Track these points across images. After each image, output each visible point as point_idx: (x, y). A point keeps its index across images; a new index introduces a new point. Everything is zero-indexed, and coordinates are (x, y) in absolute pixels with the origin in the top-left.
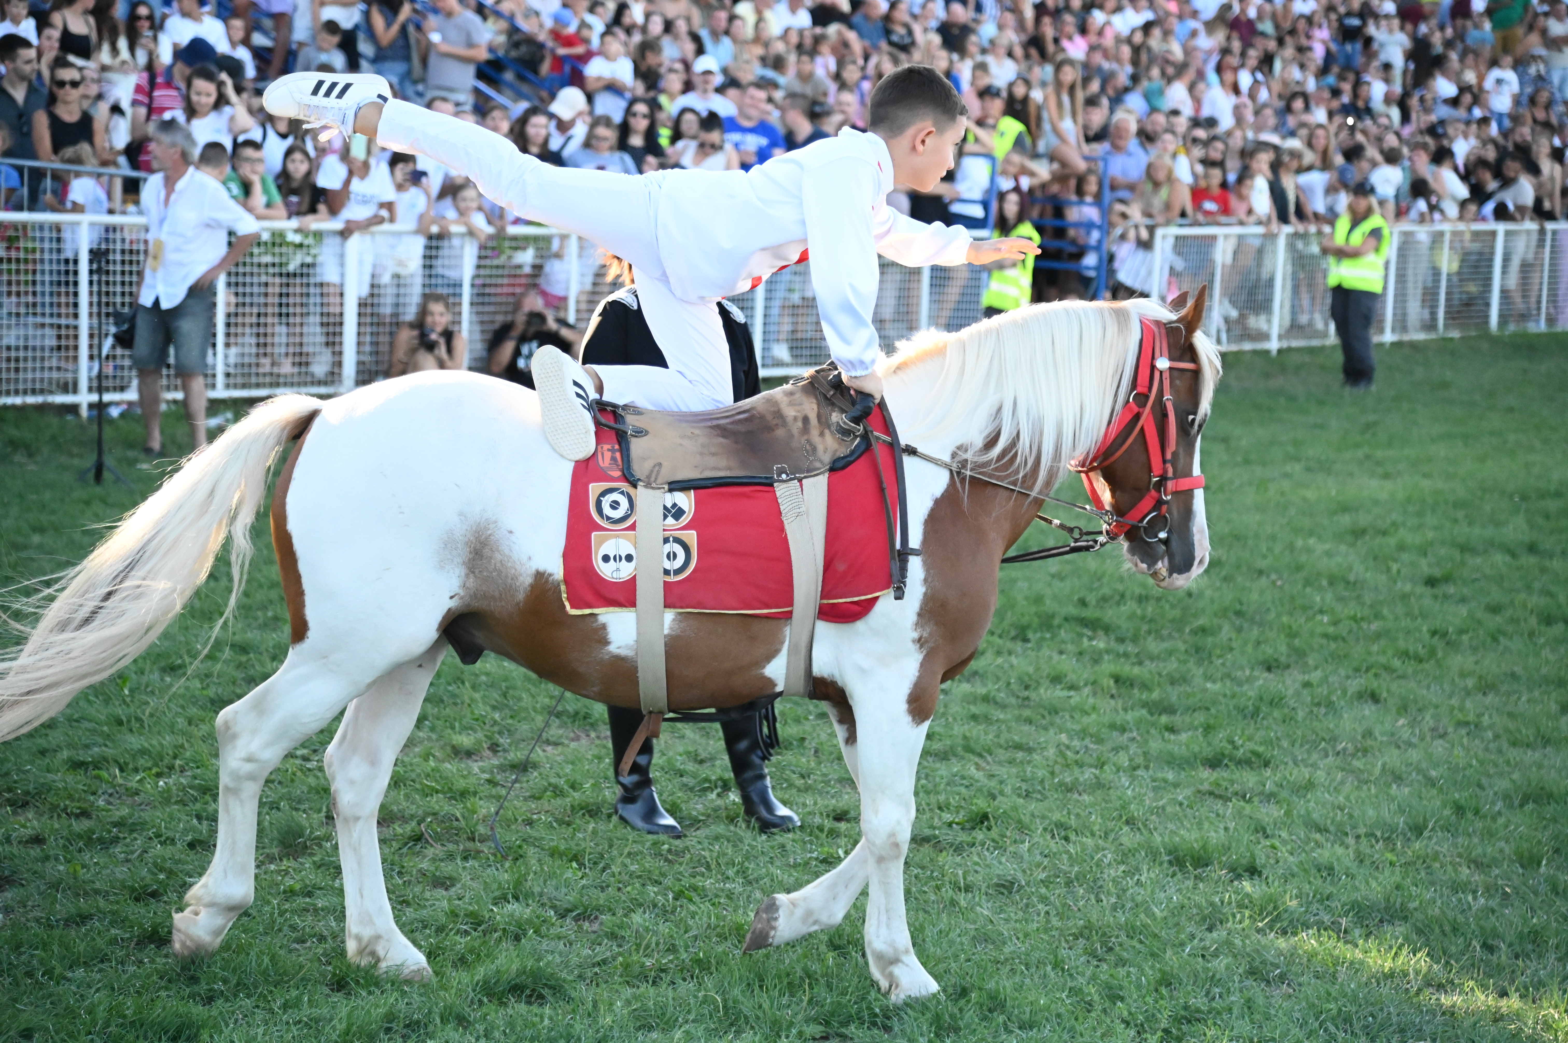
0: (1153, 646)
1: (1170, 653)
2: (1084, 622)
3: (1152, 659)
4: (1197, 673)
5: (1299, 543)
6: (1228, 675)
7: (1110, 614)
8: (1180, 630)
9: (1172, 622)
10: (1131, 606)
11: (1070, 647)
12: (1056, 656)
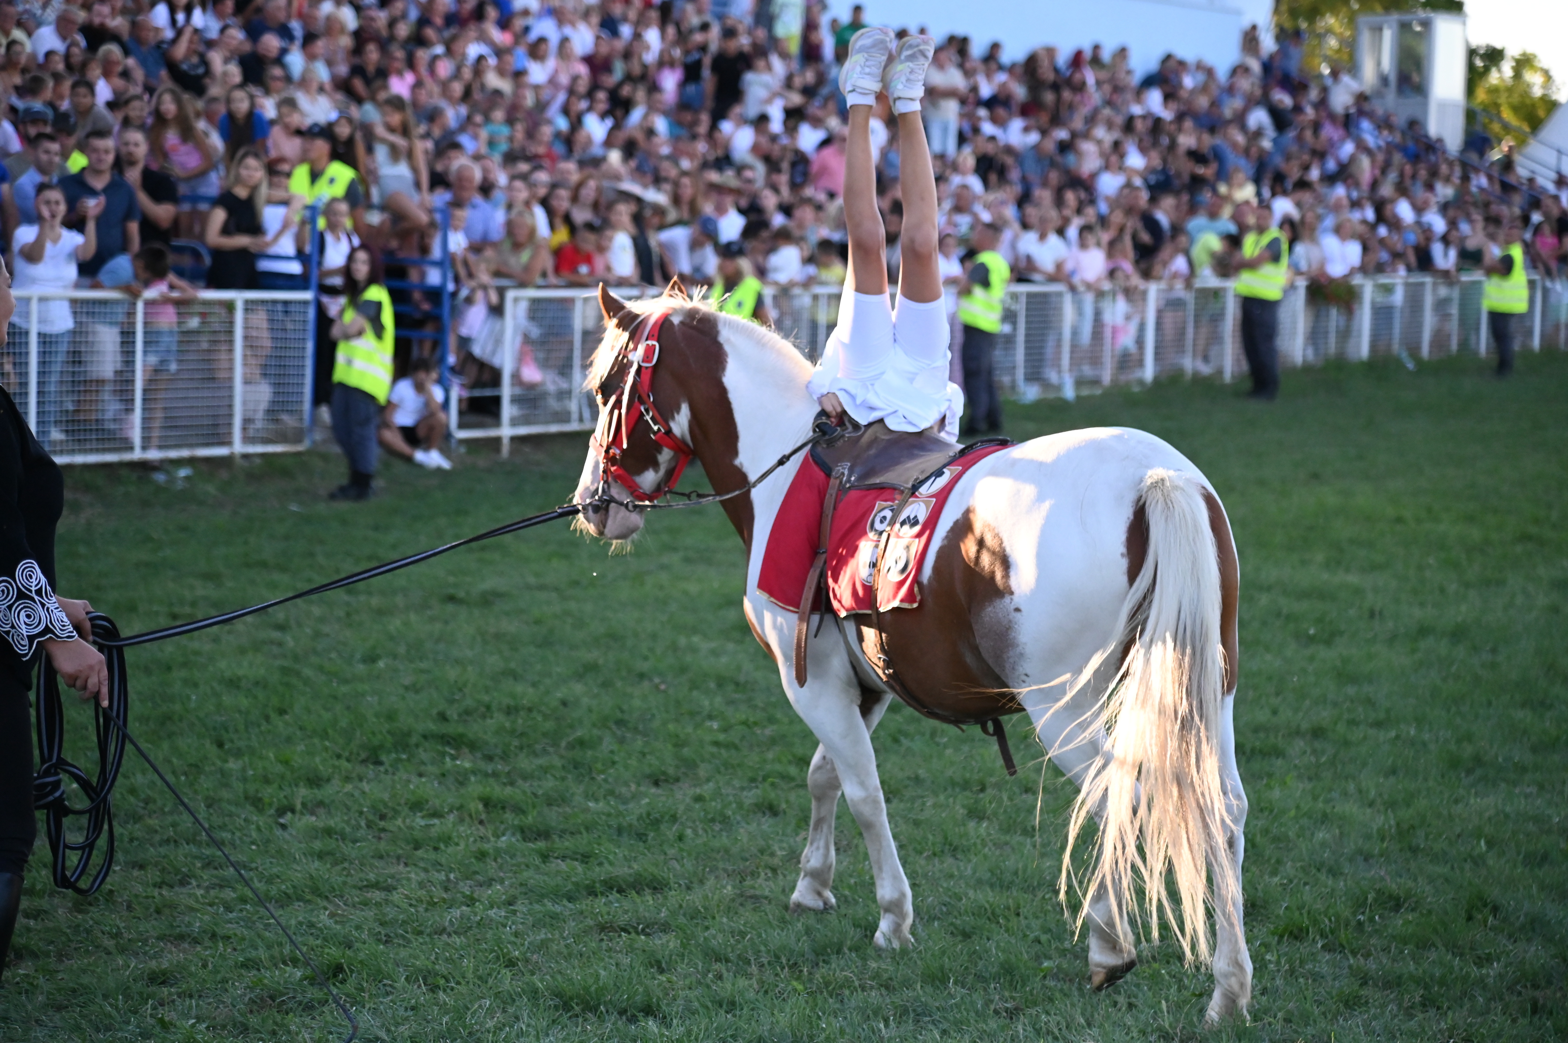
0: (524, 763)
1: (545, 770)
2: (445, 739)
3: (525, 778)
4: (578, 790)
5: (682, 641)
6: (611, 793)
7: (475, 729)
8: (555, 745)
9: (545, 735)
10: (498, 719)
11: (431, 769)
12: (415, 779)
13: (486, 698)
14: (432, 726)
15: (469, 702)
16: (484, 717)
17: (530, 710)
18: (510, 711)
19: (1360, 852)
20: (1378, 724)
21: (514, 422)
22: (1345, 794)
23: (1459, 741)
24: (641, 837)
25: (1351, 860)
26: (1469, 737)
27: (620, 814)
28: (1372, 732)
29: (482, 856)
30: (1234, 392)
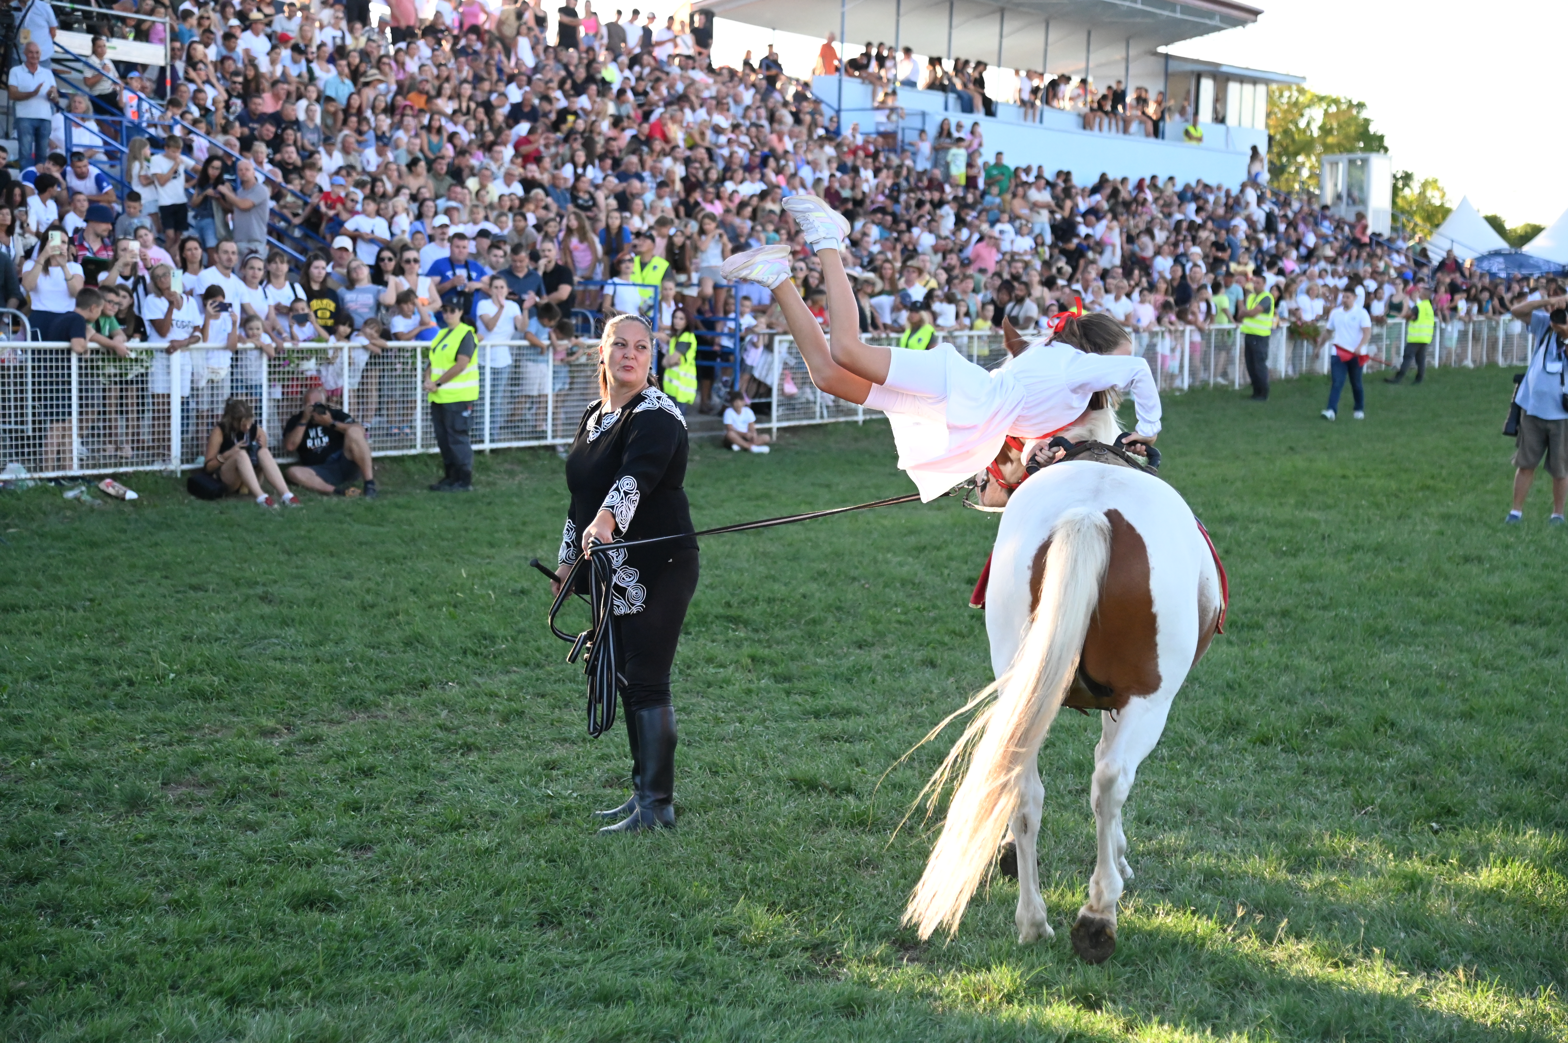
0: (778, 634)
1: (791, 638)
2: (730, 619)
3: (778, 643)
4: (809, 652)
5: (880, 557)
6: (832, 653)
7: (748, 613)
8: (798, 622)
9: (792, 616)
10: (762, 606)
11: (719, 637)
12: (709, 644)
13: (755, 593)
14: (721, 611)
15: (745, 596)
16: (753, 605)
17: (782, 600)
18: (770, 601)
19: (1308, 689)
20: (1325, 608)
21: (779, 420)
22: (1300, 653)
23: (1375, 618)
24: (849, 680)
25: (1303, 694)
26: (1382, 615)
27: (836, 666)
28: (1320, 613)
29: (749, 692)
30: (1241, 395)
